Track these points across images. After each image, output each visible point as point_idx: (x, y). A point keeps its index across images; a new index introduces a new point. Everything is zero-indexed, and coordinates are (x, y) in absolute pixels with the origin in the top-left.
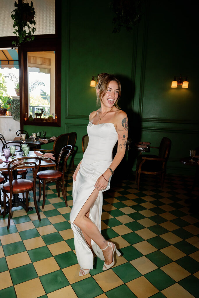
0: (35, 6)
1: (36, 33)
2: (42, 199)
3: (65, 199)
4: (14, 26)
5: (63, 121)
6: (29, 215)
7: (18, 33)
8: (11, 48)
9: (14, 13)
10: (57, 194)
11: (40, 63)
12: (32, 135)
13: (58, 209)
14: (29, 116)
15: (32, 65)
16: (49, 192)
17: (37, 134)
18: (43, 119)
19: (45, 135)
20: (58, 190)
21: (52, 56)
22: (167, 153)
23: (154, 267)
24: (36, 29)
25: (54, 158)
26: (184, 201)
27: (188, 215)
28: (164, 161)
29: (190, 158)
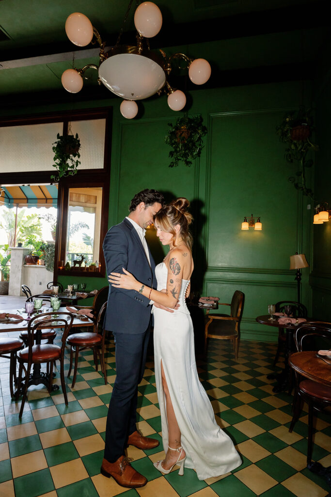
0: (80, 138)
1: (79, 167)
2: (72, 374)
3: (104, 373)
4: (55, 159)
6: (53, 397)
7: (58, 167)
8: (49, 184)
9: (55, 145)
10: (94, 367)
11: (84, 201)
12: (67, 288)
13: (94, 389)
14: (66, 263)
15: (72, 203)
16: (81, 365)
17: (74, 286)
18: (83, 268)
19: (84, 288)
20: (96, 362)
21: (98, 192)
22: (240, 310)
24: (80, 163)
25: (92, 316)
26: (266, 376)
27: (271, 395)
28: (237, 321)
29: (269, 316)
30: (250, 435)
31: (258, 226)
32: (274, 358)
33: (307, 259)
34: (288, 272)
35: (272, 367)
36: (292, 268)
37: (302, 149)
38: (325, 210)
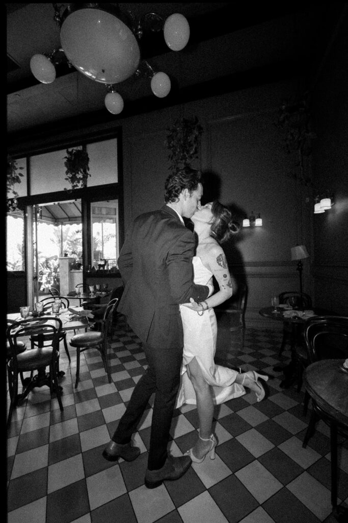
4: (67, 173)
7: (70, 181)
8: (74, 200)
9: (66, 160)
11: (105, 213)
14: (92, 268)
15: (94, 215)
18: (107, 271)
19: (107, 287)
22: (243, 302)
26: (273, 367)
27: (279, 392)
28: (241, 313)
29: (273, 308)
31: (259, 222)
32: (280, 346)
33: (308, 250)
34: (288, 262)
35: (279, 356)
36: (293, 259)
37: (299, 137)
38: (327, 197)
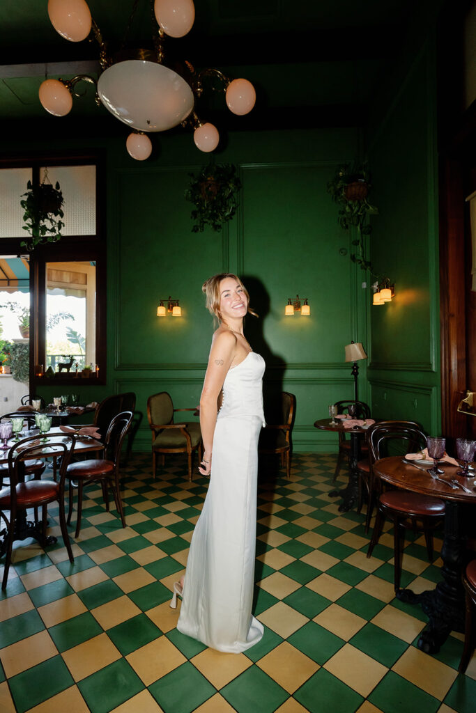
0: (62, 189)
1: (65, 232)
2: (74, 518)
3: (120, 513)
4: (25, 218)
5: (111, 374)
6: (49, 554)
7: (31, 230)
8: (15, 256)
9: (25, 198)
10: (104, 506)
11: (68, 281)
12: (53, 402)
13: (108, 535)
14: (47, 368)
15: (53, 284)
16: (87, 505)
17: (63, 399)
18: (74, 374)
19: (78, 400)
20: (106, 499)
21: (89, 269)
22: (291, 415)
23: (301, 620)
24: (63, 224)
25: (98, 436)
26: (328, 494)
27: (337, 516)
28: (288, 430)
29: (331, 420)
30: (323, 568)
31: (305, 310)
32: (333, 471)
33: (365, 351)
34: (342, 365)
35: (333, 481)
36: (348, 360)
37: (358, 211)
38: (387, 288)
